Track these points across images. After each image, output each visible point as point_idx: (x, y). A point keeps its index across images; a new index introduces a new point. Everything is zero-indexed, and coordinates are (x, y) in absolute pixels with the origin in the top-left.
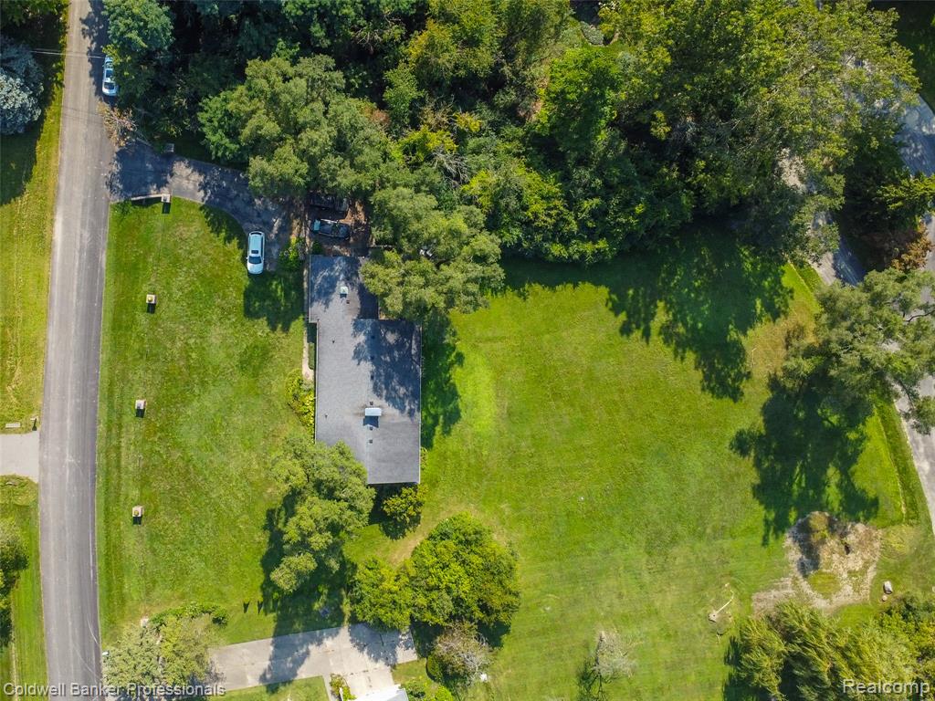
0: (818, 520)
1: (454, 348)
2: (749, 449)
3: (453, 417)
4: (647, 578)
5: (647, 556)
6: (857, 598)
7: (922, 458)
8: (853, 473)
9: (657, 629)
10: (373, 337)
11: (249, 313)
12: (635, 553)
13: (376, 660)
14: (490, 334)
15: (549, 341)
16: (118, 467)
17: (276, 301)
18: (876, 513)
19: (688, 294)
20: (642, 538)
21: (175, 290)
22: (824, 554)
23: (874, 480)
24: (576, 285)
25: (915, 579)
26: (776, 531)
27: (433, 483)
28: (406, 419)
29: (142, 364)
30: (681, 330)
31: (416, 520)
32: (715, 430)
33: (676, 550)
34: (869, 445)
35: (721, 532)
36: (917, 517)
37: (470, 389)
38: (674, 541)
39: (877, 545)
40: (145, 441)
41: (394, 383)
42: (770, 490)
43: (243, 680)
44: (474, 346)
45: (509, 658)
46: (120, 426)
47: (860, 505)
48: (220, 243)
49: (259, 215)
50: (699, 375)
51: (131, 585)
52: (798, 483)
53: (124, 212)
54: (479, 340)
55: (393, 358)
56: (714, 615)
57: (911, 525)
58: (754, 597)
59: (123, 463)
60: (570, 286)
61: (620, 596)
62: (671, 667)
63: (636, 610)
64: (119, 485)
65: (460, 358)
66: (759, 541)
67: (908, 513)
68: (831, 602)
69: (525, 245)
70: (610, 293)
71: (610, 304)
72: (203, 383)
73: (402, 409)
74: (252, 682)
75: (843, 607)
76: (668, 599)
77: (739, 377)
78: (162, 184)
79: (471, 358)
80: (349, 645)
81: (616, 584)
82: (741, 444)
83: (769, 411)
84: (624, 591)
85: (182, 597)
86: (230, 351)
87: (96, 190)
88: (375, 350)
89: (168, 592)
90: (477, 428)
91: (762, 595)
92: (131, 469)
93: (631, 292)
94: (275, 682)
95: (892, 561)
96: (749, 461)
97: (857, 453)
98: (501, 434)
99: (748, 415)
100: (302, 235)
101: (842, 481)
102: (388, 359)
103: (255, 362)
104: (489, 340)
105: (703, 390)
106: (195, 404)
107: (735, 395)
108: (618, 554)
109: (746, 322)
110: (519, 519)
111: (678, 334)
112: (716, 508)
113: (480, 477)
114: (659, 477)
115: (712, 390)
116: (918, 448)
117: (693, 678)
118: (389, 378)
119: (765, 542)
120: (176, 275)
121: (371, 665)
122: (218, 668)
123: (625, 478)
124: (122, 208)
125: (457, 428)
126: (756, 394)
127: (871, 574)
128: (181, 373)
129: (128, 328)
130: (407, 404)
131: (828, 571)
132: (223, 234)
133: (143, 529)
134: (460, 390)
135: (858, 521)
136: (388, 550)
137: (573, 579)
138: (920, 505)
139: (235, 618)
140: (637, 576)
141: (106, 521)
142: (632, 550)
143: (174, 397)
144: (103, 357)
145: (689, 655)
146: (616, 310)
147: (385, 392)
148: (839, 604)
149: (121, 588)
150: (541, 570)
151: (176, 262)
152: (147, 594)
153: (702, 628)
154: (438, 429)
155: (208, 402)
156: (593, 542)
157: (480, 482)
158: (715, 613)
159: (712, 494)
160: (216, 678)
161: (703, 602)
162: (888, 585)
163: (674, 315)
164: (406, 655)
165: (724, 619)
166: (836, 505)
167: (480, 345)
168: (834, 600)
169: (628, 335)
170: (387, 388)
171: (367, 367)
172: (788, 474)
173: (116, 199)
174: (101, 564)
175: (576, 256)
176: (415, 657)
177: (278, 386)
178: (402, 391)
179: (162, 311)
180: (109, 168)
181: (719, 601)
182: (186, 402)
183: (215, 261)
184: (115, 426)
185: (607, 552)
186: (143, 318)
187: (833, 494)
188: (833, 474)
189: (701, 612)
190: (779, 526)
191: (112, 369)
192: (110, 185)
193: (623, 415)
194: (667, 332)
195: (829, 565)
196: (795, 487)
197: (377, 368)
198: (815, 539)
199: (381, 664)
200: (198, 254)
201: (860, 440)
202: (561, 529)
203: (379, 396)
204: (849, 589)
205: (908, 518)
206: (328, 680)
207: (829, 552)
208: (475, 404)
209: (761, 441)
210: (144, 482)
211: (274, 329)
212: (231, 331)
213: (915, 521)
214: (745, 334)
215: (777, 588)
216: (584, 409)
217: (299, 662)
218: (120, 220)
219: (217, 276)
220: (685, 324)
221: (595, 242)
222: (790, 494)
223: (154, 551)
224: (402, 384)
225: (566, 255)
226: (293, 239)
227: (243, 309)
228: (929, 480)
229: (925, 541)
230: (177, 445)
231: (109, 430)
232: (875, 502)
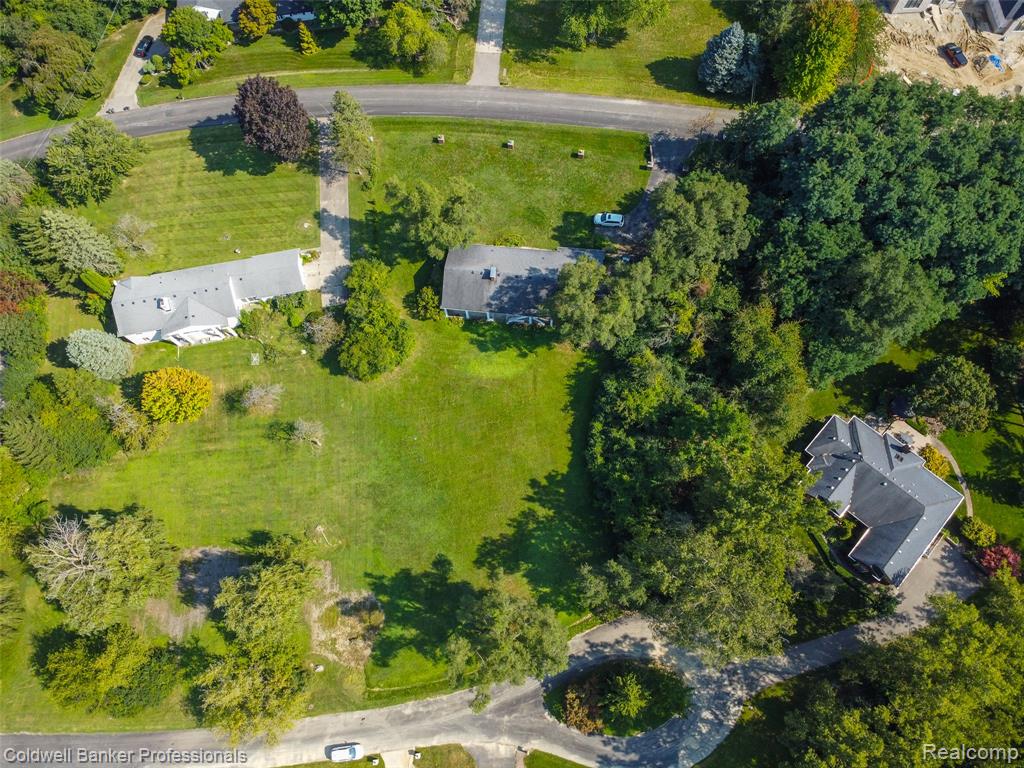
0: (378, 617)
1: (531, 352)
2: (437, 569)
3: (482, 347)
4: (353, 482)
5: (370, 483)
6: (315, 643)
7: (415, 709)
8: (410, 649)
9: (317, 486)
10: (545, 279)
11: (567, 215)
12: (373, 475)
13: (325, 281)
14: (539, 379)
15: (530, 425)
16: (471, 131)
17: (574, 232)
18: (377, 665)
19: (558, 535)
20: (382, 482)
21: (587, 170)
22: (352, 620)
23: (402, 665)
24: (570, 449)
25: (323, 691)
26: (374, 584)
27: (438, 330)
28: (485, 301)
29: (538, 148)
30: (532, 526)
31: (414, 316)
32: (454, 544)
33: (370, 505)
34: (429, 664)
35: (380, 543)
36: (370, 699)
37: (501, 360)
38: (377, 505)
39: (353, 664)
40: (486, 147)
41: (512, 293)
42: (405, 582)
43: (325, 199)
44: (531, 367)
45: (313, 372)
46: (497, 134)
47: (385, 652)
48: (617, 199)
49: (635, 225)
50: (496, 536)
51: (395, 135)
52: (408, 605)
53: (641, 142)
54: (536, 371)
55: (529, 293)
56: (320, 529)
57: (364, 694)
58: (328, 562)
59: (473, 134)
60: (570, 445)
61: (344, 460)
62: (288, 493)
63: (332, 471)
64: (458, 131)
65: (524, 355)
66: (369, 571)
67: (373, 692)
68: (315, 622)
69: (603, 399)
70: (562, 475)
71: (553, 473)
72: (522, 184)
73: (492, 298)
74: (323, 204)
75: (310, 631)
76: (337, 496)
77: (493, 568)
78: (660, 165)
79: (523, 364)
80: (338, 265)
81: (353, 458)
82: (441, 563)
83: (464, 588)
84: (347, 464)
85: (383, 165)
86: (541, 201)
87: (658, 125)
88: (536, 280)
89: (387, 156)
90: (473, 363)
91: (329, 569)
92: (469, 138)
93: (562, 491)
94: (320, 218)
95: (338, 674)
96: (430, 569)
97: (425, 653)
98: (467, 380)
99: (463, 571)
100: (619, 252)
101: (405, 639)
102: (529, 290)
103: (534, 217)
104: (535, 377)
105: (485, 538)
106: (508, 179)
107: (479, 563)
108: (374, 462)
109: (534, 578)
110: (406, 389)
111: (527, 523)
112: (397, 540)
113: (439, 362)
114: (423, 499)
115: (484, 546)
116: (423, 706)
117: (279, 509)
118: (516, 289)
119: (367, 575)
120: (597, 171)
121: (323, 277)
122: (335, 184)
123: (427, 472)
124: (645, 141)
125: (474, 348)
126: (478, 579)
127: (332, 657)
128: (529, 170)
129: (562, 141)
130: (496, 302)
131: (339, 623)
132: (623, 201)
133: (430, 143)
134: (499, 353)
135: (373, 650)
136: (396, 295)
137: (360, 426)
138: (379, 702)
139: (366, 196)
140: (356, 475)
141: (437, 123)
142: (375, 473)
143: (514, 166)
144: (544, 124)
145: (294, 507)
146: (549, 478)
147: (506, 285)
148: (312, 629)
149: (394, 130)
150: (370, 402)
151: (606, 172)
152: (389, 144)
153: (312, 520)
154: (475, 336)
155: (509, 186)
156: (385, 445)
157: (436, 361)
158: (322, 530)
159: (407, 538)
160: (329, 183)
161: (330, 522)
162: (321, 669)
163: (542, 522)
164: (326, 300)
165: (316, 536)
166: (387, 633)
167: (532, 371)
168: (317, 625)
169: (530, 485)
170: (510, 287)
171: (525, 274)
172: (416, 597)
173: (651, 137)
174: (410, 118)
175: (592, 441)
176: (324, 306)
177: (516, 231)
178: (505, 299)
179: (573, 164)
180: (673, 133)
181: (330, 535)
182: (509, 173)
183: (605, 195)
184: (499, 130)
185: (376, 453)
186: (569, 150)
187: (396, 631)
188: (411, 633)
189: (324, 520)
190: (378, 587)
191: (536, 130)
192: (661, 134)
193: (471, 476)
194: (529, 515)
195: (343, 623)
196: (405, 602)
197: (522, 281)
198: (364, 614)
199: (322, 284)
200: (610, 186)
201: (434, 657)
202: (396, 421)
203: (504, 282)
204: (323, 637)
205: (370, 692)
206: (317, 250)
207: (354, 625)
208: (490, 363)
209: (442, 579)
210: (460, 145)
211: (554, 230)
212: (555, 203)
213: (366, 697)
214: (524, 576)
215: (332, 581)
216: (478, 447)
217: (331, 233)
218: (636, 139)
219: (594, 197)
220: (535, 530)
221: (602, 455)
222: (401, 598)
223: (414, 149)
224: (511, 299)
225: (594, 431)
226: (617, 246)
227: (570, 210)
228: (397, 712)
229: (350, 702)
230: (481, 166)
231: (496, 127)
232: (385, 665)
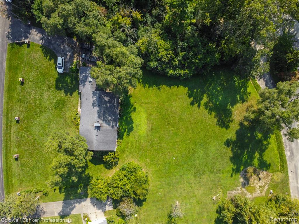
0: (250, 169)
1: (133, 106)
2: (230, 145)
3: (131, 130)
4: (193, 185)
5: (194, 178)
6: (261, 195)
7: (288, 151)
8: (263, 156)
9: (195, 201)
11: (58, 88)
12: (190, 177)
15: (167, 105)
16: (10, 140)
17: (67, 84)
18: (269, 168)
19: (215, 92)
20: (193, 172)
21: (31, 77)
22: (251, 180)
23: (271, 157)
24: (178, 86)
25: (281, 190)
26: (236, 172)
29: (18, 104)
30: (211, 105)
32: (220, 138)
33: (204, 176)
34: (270, 146)
35: (219, 171)
36: (284, 170)
37: (138, 120)
38: (203, 174)
39: (269, 178)
40: (19, 132)
41: (107, 115)
42: (236, 159)
43: (54, 214)
44: (141, 105)
45: (145, 210)
46: (11, 126)
47: (264, 166)
48: (47, 60)
49: (63, 51)
50: (216, 120)
51: (14, 181)
52: (245, 157)
53: (12, 47)
54: (143, 103)
56: (214, 198)
57: (281, 172)
58: (228, 193)
59: (12, 139)
60: (176, 87)
61: (184, 190)
62: (199, 213)
63: (189, 195)
64: (10, 147)
65: (135, 109)
66: (230, 175)
67: (281, 168)
68: (252, 196)
69: (159, 68)
70: (188, 90)
71: (188, 94)
72: (41, 112)
73: (109, 125)
74: (56, 214)
75: (256, 197)
76: (200, 192)
77: (229, 121)
78: (26, 37)
79: (139, 109)
80: (90, 204)
81: (183, 186)
82: (228, 143)
83: (239, 133)
84: (186, 189)
85: (32, 186)
86: (51, 101)
87: (3, 38)
88: (100, 102)
89: (28, 184)
90: (140, 133)
91: (230, 192)
92: (14, 141)
93: (195, 90)
94: (64, 215)
95: (274, 184)
96: (230, 149)
97: (266, 148)
98: (148, 136)
99: (231, 134)
100: (78, 60)
101: (259, 157)
103: (60, 105)
104: (146, 103)
105: (216, 125)
106: (38, 119)
107: (227, 127)
108: (185, 177)
109: (233, 103)
110: (152, 164)
112: (218, 163)
113: (140, 150)
114: (200, 153)
115: (220, 125)
116: (287, 147)
117: (205, 217)
118: (105, 113)
119: (232, 176)
120: (31, 71)
121: (97, 211)
122: (45, 209)
123: (189, 152)
124: (12, 45)
125: (132, 133)
126: (235, 127)
127: (266, 187)
128: (32, 108)
129: (14, 91)
130: (111, 123)
131: (253, 186)
132: (48, 57)
133: (19, 162)
134: (134, 120)
135: (263, 170)
137: (169, 184)
138: (285, 166)
139: (51, 193)
140: (190, 184)
141: (6, 159)
142: (189, 176)
143: (30, 116)
144: (4, 101)
145: (205, 210)
146: (190, 96)
147: (102, 118)
149: (12, 181)
150: (158, 181)
151: (31, 66)
152: (20, 184)
153: (210, 202)
154: (125, 134)
155: (43, 119)
156: (177, 172)
158: (215, 197)
159: (217, 159)
160: (44, 213)
161: (211, 193)
162: (272, 191)
163: (209, 99)
165: (217, 199)
166: (257, 165)
167: (143, 105)
168: (254, 195)
169: (193, 106)
171: (97, 109)
172: (242, 153)
173: (10, 42)
174: (4, 173)
177: (69, 114)
179: (27, 84)
180: (8, 30)
181: (216, 193)
182: (34, 119)
183: (46, 67)
184: (8, 125)
185: (181, 176)
186: (19, 87)
187: (256, 162)
188: (257, 155)
189: (210, 196)
191: (8, 105)
192: (8, 37)
193: (190, 132)
194: (206, 106)
195: (253, 184)
197: (100, 109)
198: (249, 175)
199: (100, 211)
200: (40, 64)
201: (268, 144)
202: (166, 168)
204: (259, 192)
205: (281, 170)
206: (82, 215)
207: (253, 180)
208: (140, 125)
209: (234, 142)
210: (19, 146)
211: (67, 95)
212: (51, 94)
214: (233, 107)
215: (236, 190)
216: (177, 129)
217: (72, 209)
218: (11, 50)
219: (47, 73)
220: (212, 103)
221: (184, 70)
222: (242, 161)
223: (22, 170)
225: (174, 74)
226: (75, 61)
227: (55, 86)
228: (289, 158)
229: (285, 178)
230: (31, 134)
231: (7, 127)
232: (270, 165)
